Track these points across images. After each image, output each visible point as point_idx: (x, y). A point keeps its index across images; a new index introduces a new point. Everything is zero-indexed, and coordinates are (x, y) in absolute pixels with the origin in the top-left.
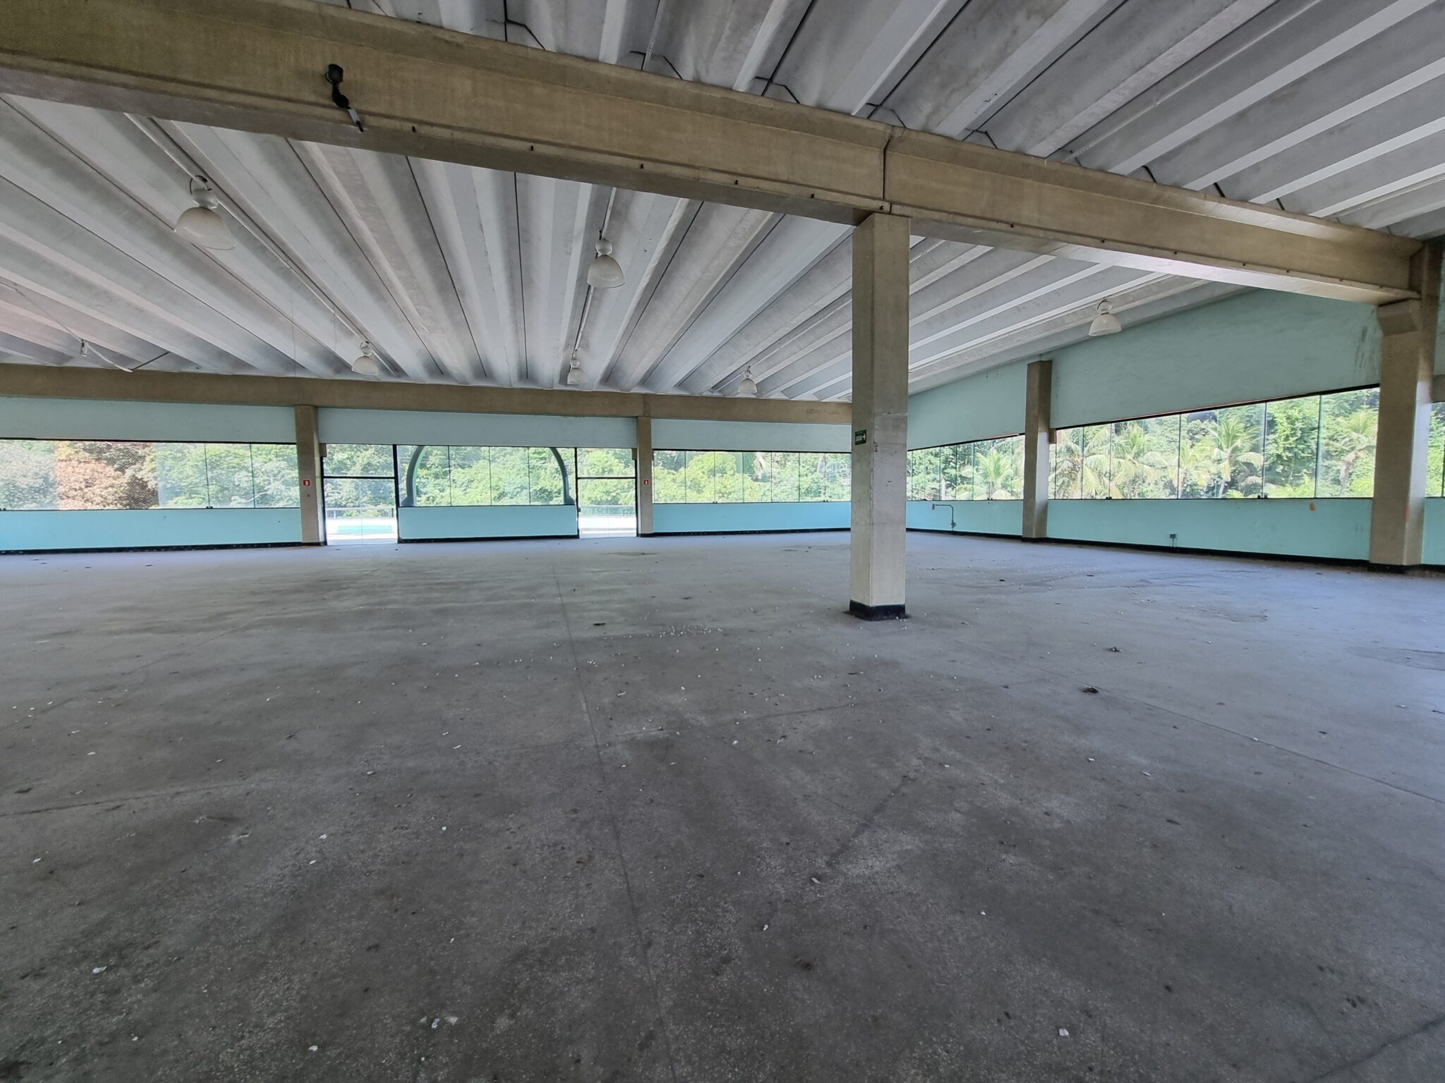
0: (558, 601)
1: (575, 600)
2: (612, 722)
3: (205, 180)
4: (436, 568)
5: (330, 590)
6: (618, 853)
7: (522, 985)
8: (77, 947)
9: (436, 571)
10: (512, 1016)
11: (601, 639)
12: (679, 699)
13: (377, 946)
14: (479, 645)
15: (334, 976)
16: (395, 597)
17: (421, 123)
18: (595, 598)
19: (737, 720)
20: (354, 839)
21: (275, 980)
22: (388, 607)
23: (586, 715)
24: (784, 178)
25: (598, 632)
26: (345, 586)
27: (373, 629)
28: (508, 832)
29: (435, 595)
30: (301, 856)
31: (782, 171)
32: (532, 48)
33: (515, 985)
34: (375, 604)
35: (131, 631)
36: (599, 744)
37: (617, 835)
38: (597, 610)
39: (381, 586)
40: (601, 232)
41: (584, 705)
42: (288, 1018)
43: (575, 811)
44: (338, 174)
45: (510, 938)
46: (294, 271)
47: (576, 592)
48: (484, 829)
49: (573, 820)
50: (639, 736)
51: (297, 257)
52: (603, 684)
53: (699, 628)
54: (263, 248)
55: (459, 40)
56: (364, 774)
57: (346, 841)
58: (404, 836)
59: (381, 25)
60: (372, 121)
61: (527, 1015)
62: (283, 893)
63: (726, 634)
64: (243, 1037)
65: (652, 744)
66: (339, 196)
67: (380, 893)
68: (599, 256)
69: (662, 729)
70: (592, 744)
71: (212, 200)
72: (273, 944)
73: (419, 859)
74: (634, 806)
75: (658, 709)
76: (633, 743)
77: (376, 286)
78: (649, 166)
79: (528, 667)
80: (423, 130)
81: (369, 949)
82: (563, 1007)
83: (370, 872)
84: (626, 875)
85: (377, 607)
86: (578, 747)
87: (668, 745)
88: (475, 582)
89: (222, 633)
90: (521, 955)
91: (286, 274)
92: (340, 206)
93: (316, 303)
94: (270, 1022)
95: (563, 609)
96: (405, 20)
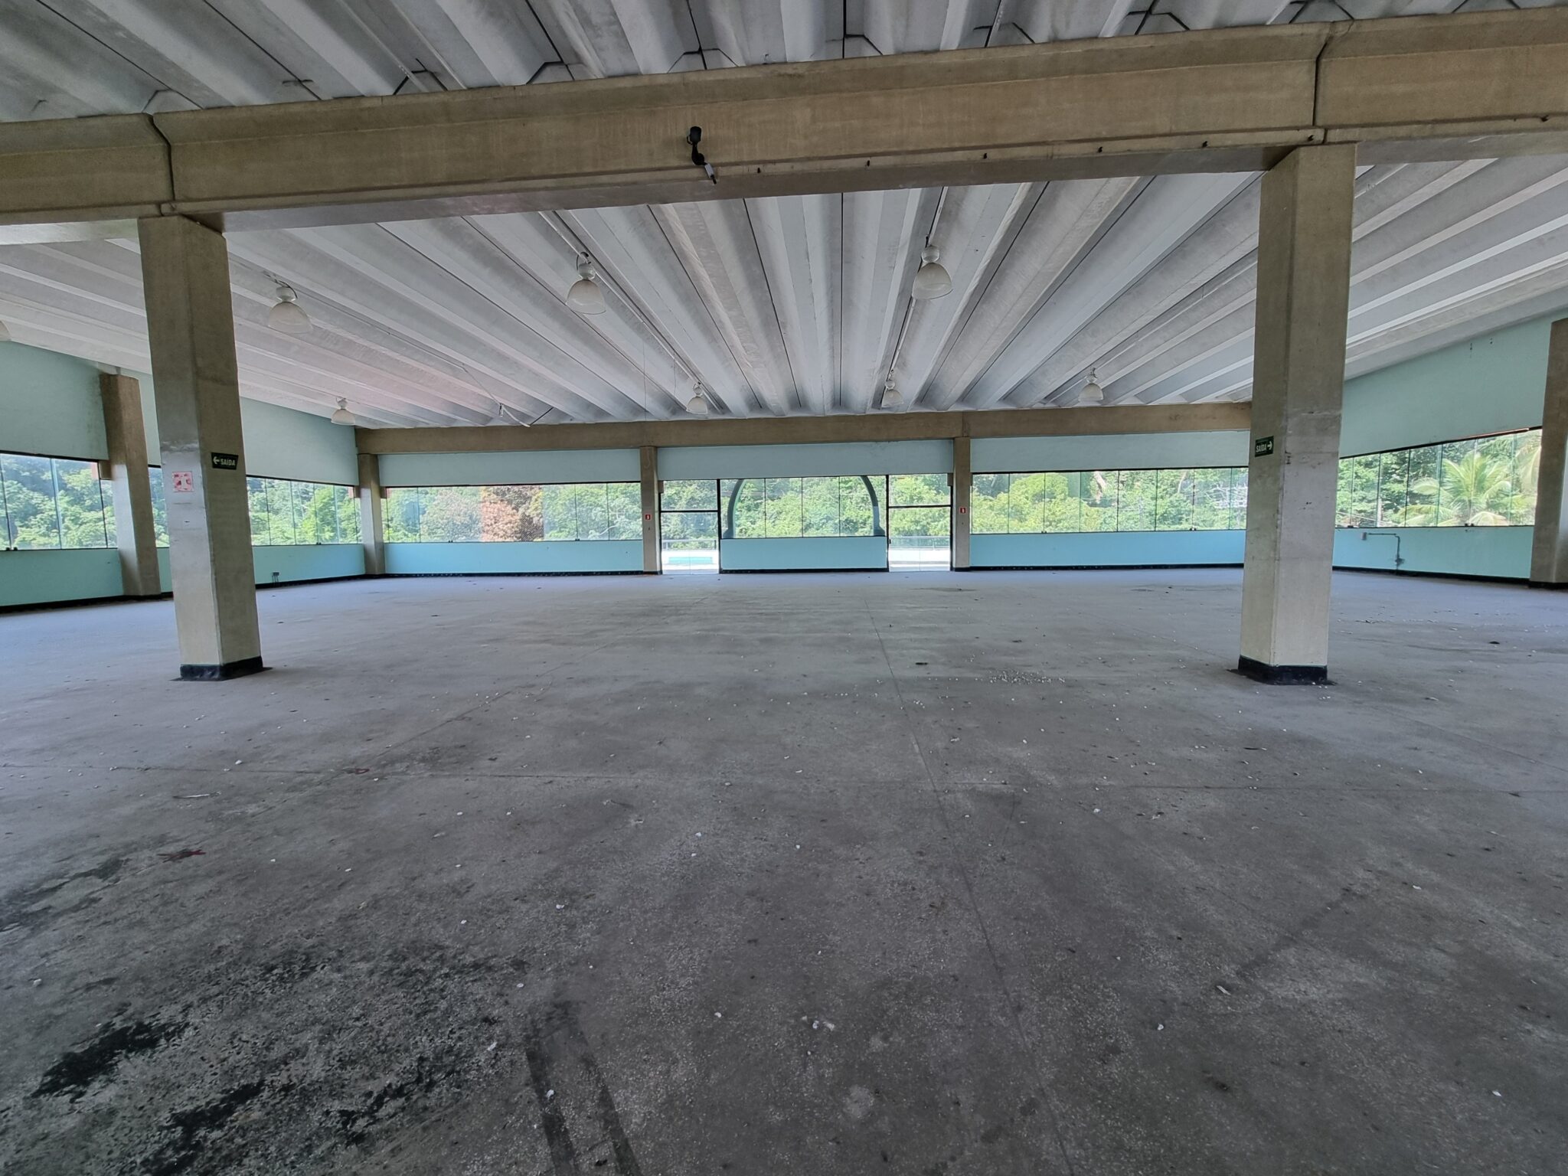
0: (875, 636)
1: (892, 637)
2: (948, 768)
3: (587, 255)
4: (756, 599)
5: (671, 615)
6: (972, 905)
7: (891, 1013)
8: (543, 885)
9: (756, 601)
10: (885, 1039)
11: (925, 679)
12: (1022, 753)
13: (755, 941)
14: (805, 676)
15: (725, 958)
16: (723, 624)
17: (765, 162)
18: (913, 636)
19: (1096, 786)
20: (723, 841)
21: (680, 948)
22: (721, 633)
23: (919, 757)
24: (1166, 130)
25: (921, 672)
26: (682, 612)
27: (710, 653)
28: (857, 862)
29: (759, 624)
30: (684, 847)
31: (1163, 124)
32: (870, 57)
33: (885, 1012)
34: (708, 630)
35: (535, 642)
36: (937, 789)
37: (969, 887)
38: (915, 648)
39: (712, 614)
40: (927, 238)
41: (916, 746)
42: (695, 983)
43: (921, 854)
44: (686, 227)
45: (873, 965)
46: (646, 325)
47: (892, 628)
48: (834, 854)
49: (920, 862)
50: (980, 788)
51: (648, 311)
52: (933, 726)
53: (1035, 676)
54: (624, 306)
55: (800, 71)
56: (723, 784)
57: (717, 842)
58: (764, 846)
59: (733, 77)
60: (723, 172)
61: (899, 1043)
62: (676, 876)
63: (1070, 684)
64: (664, 989)
65: (997, 798)
66: (685, 249)
67: (751, 894)
68: (923, 265)
69: (1005, 784)
70: (930, 788)
71: (591, 272)
72: (675, 917)
73: (780, 870)
74: (985, 860)
75: (997, 761)
76: (973, 793)
77: (710, 328)
78: (993, 154)
79: (854, 702)
80: (768, 169)
81: (750, 941)
82: (935, 1046)
83: (741, 873)
84: (984, 931)
85: (711, 633)
86: (916, 790)
87: (1015, 802)
88: (793, 614)
89: (597, 647)
90: (886, 984)
91: (639, 329)
92: (686, 258)
93: (661, 351)
94: (683, 983)
95: (881, 645)
96: (753, 66)
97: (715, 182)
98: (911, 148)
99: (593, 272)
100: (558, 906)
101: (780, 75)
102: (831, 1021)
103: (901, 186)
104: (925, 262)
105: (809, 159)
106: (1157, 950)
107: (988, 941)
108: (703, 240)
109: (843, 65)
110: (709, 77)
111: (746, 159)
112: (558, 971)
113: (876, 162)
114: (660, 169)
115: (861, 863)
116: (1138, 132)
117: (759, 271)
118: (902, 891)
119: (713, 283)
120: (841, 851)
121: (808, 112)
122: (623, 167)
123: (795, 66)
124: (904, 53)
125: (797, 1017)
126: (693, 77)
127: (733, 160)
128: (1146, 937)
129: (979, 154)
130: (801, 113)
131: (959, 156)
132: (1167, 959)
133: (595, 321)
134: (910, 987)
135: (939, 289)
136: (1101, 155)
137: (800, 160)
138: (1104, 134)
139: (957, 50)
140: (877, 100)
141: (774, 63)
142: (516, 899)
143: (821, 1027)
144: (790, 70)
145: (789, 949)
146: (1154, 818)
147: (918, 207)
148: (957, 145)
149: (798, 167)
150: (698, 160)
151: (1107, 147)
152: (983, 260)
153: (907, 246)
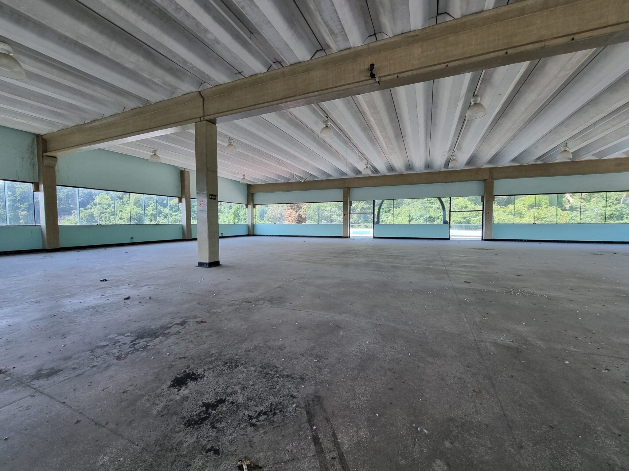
0: (444, 268)
1: (451, 269)
2: (482, 331)
3: (327, 117)
4: (389, 249)
5: (354, 254)
6: (495, 395)
9: (389, 250)
11: (469, 289)
12: (522, 328)
13: (392, 389)
14: (411, 283)
15: (379, 393)
16: (375, 259)
17: (400, 73)
18: (463, 269)
19: (567, 350)
20: (377, 346)
21: (361, 385)
22: (374, 263)
23: (467, 324)
25: (467, 286)
26: (358, 253)
27: (370, 270)
28: (437, 365)
29: (390, 260)
30: (362, 346)
32: (449, 21)
34: (370, 261)
36: (476, 339)
37: (493, 386)
38: (464, 275)
39: (370, 254)
40: (474, 93)
41: (465, 319)
42: (367, 400)
43: (468, 367)
44: (366, 102)
46: (348, 141)
47: (452, 265)
49: (468, 371)
50: (499, 342)
51: (349, 136)
52: (473, 311)
53: (529, 293)
54: (340, 135)
55: (417, 33)
56: (377, 324)
57: (375, 347)
58: (394, 351)
59: (388, 42)
60: (383, 79)
62: (358, 357)
63: (550, 299)
64: (355, 400)
65: (508, 348)
66: (365, 111)
67: (390, 370)
69: (513, 342)
70: (472, 338)
72: (359, 373)
74: (502, 376)
75: (509, 331)
76: (495, 344)
79: (434, 296)
80: (401, 75)
81: (389, 389)
83: (385, 361)
84: (502, 407)
85: (370, 262)
86: (466, 338)
87: (518, 351)
88: (405, 256)
89: (326, 265)
91: (345, 143)
92: (365, 113)
93: (353, 151)
94: (363, 399)
95: (447, 272)
96: (397, 35)
97: (379, 84)
98: (468, 55)
99: (329, 123)
100: (315, 360)
101: (408, 37)
102: (426, 429)
103: (462, 73)
104: (473, 103)
105: (419, 68)
106: (605, 438)
107: (504, 412)
108: (372, 106)
109: (437, 27)
110: (378, 43)
111: (392, 73)
112: (316, 384)
113: (451, 65)
114: (357, 82)
115: (439, 366)
116: (598, 26)
117: (395, 116)
118: (459, 381)
119: (375, 122)
120: (430, 359)
121: (420, 50)
122: (343, 84)
123: (415, 32)
124: (466, 16)
125: (411, 424)
126: (372, 45)
127: (387, 74)
128: (598, 430)
129: (503, 53)
130: (417, 50)
131: (493, 55)
132: (611, 444)
133: (329, 141)
134: (463, 424)
135: (480, 114)
136: (573, 41)
137: (416, 69)
138: (575, 31)
139: (493, 8)
140: (451, 38)
141: (406, 33)
142: (300, 355)
143: (421, 431)
144: (412, 34)
145: (407, 395)
146: (603, 371)
147: (470, 80)
148: (491, 50)
149: (415, 72)
150: (373, 76)
151: (577, 37)
152: (504, 98)
153: (464, 97)
